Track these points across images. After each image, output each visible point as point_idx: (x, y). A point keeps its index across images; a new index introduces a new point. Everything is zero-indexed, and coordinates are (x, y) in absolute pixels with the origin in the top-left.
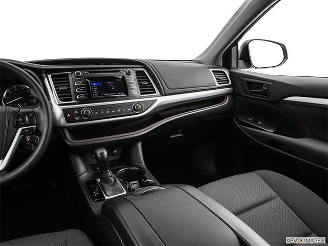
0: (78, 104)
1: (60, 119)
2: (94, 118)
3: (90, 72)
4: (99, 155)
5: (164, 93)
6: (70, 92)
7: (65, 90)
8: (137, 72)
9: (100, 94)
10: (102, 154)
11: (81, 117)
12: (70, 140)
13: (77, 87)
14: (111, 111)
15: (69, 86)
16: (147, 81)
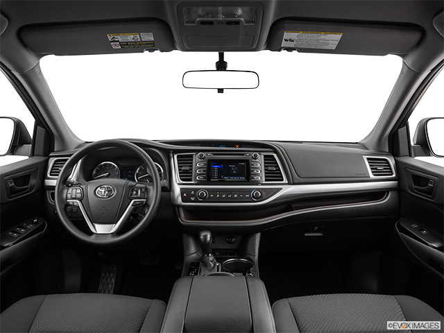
0: (196, 184)
1: (178, 197)
2: (209, 200)
3: (214, 154)
4: (202, 237)
5: (292, 182)
6: (191, 173)
7: (187, 170)
8: (265, 156)
9: (219, 177)
10: (206, 236)
11: (196, 198)
12: (183, 219)
13: (199, 168)
14: (227, 196)
15: (192, 166)
16: (276, 167)
